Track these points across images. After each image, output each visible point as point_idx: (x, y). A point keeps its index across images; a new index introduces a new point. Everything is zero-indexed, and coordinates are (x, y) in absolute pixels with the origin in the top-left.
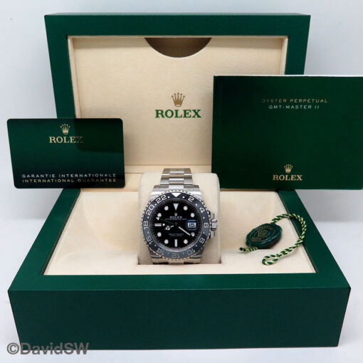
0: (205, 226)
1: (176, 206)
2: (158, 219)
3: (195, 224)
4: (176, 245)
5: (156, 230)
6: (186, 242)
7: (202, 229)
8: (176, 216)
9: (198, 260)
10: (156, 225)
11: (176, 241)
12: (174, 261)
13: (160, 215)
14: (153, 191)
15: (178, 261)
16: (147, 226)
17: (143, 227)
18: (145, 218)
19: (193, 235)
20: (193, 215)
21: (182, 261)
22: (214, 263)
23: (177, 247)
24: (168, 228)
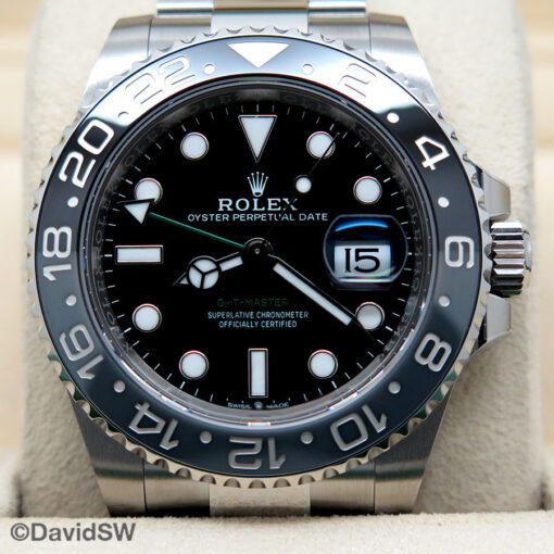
0: (455, 253)
1: (257, 130)
2: (139, 212)
3: (384, 252)
4: (258, 386)
5: (124, 288)
6: (323, 364)
7: (436, 280)
8: (257, 200)
9: (407, 489)
10: (128, 255)
11: (258, 360)
12: (244, 492)
13: (149, 189)
14: (110, 48)
15: (270, 492)
16: (62, 259)
17: (40, 262)
18: (50, 207)
19: (370, 318)
20: (368, 190)
21: (298, 490)
22: (511, 507)
23: (266, 402)
24: (203, 274)
